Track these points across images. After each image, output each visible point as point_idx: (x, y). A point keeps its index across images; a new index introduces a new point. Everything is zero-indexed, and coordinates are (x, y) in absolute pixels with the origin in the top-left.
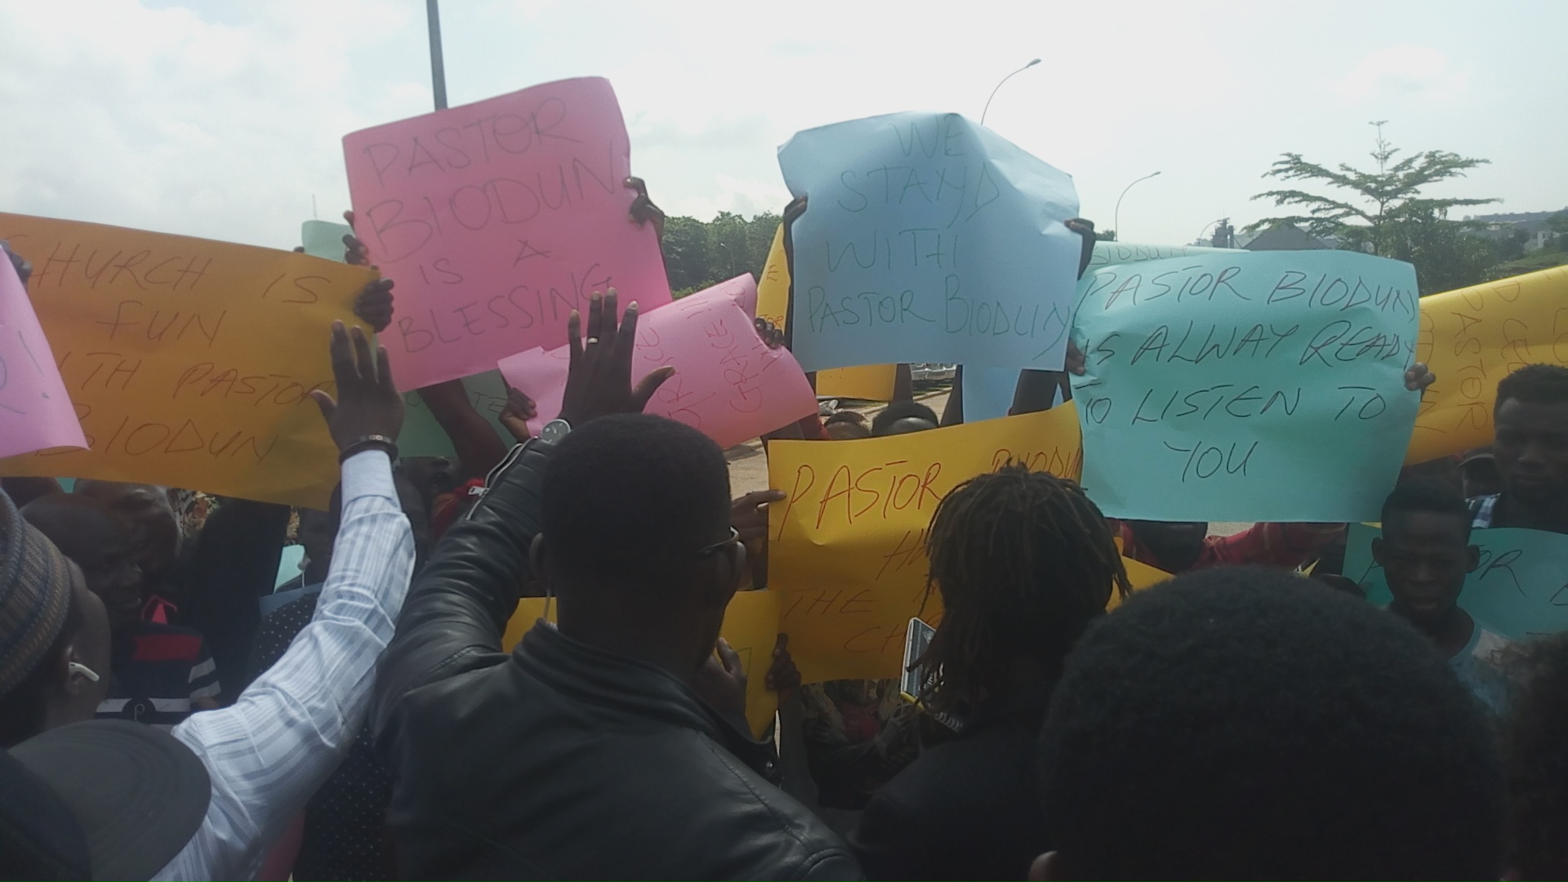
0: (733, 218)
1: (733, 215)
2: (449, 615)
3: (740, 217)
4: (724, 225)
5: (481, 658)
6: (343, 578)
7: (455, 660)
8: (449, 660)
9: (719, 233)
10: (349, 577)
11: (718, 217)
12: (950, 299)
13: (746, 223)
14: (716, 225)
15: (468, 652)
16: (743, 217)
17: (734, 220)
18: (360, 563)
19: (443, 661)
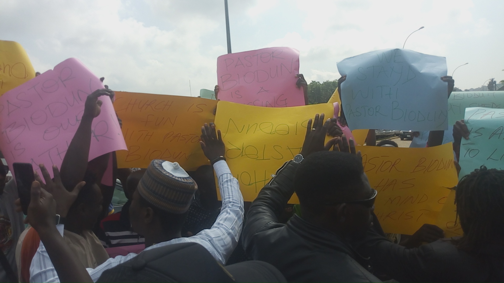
0: (316, 83)
1: (316, 82)
2: (264, 212)
3: (319, 82)
4: (313, 85)
5: (276, 224)
6: (229, 198)
7: (268, 225)
8: (266, 225)
9: (312, 88)
10: (231, 197)
11: (311, 83)
12: (394, 109)
13: (321, 84)
14: (311, 85)
15: (272, 223)
16: (320, 82)
17: (317, 83)
18: (232, 194)
19: (265, 225)
